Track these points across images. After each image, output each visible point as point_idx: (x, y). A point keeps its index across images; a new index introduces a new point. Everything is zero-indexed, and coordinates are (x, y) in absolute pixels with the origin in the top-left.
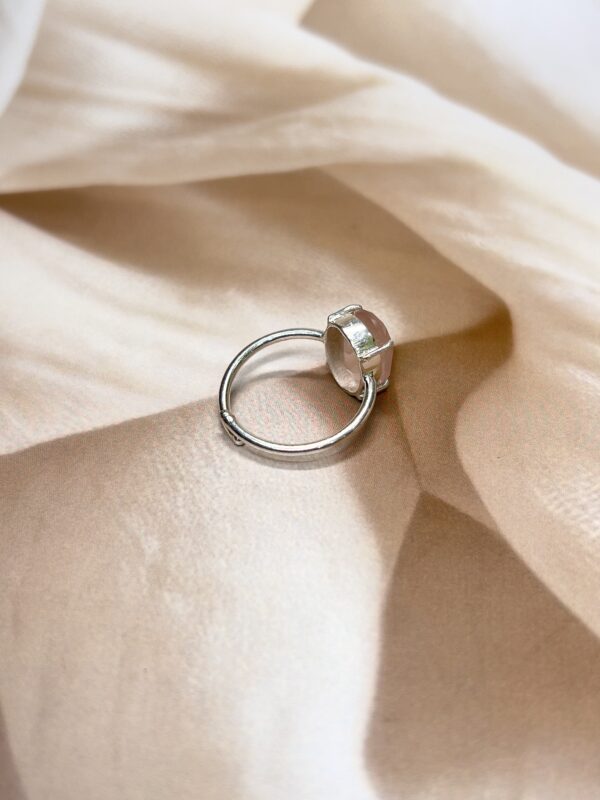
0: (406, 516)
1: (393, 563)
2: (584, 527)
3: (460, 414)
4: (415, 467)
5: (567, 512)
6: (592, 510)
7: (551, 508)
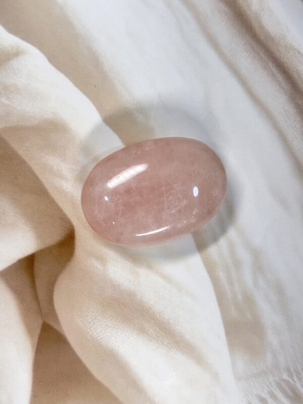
0: (38, 331)
1: (35, 349)
2: (89, 330)
3: (56, 286)
4: (41, 311)
5: (84, 325)
6: (92, 324)
7: (80, 324)
